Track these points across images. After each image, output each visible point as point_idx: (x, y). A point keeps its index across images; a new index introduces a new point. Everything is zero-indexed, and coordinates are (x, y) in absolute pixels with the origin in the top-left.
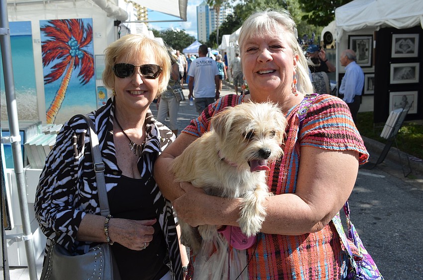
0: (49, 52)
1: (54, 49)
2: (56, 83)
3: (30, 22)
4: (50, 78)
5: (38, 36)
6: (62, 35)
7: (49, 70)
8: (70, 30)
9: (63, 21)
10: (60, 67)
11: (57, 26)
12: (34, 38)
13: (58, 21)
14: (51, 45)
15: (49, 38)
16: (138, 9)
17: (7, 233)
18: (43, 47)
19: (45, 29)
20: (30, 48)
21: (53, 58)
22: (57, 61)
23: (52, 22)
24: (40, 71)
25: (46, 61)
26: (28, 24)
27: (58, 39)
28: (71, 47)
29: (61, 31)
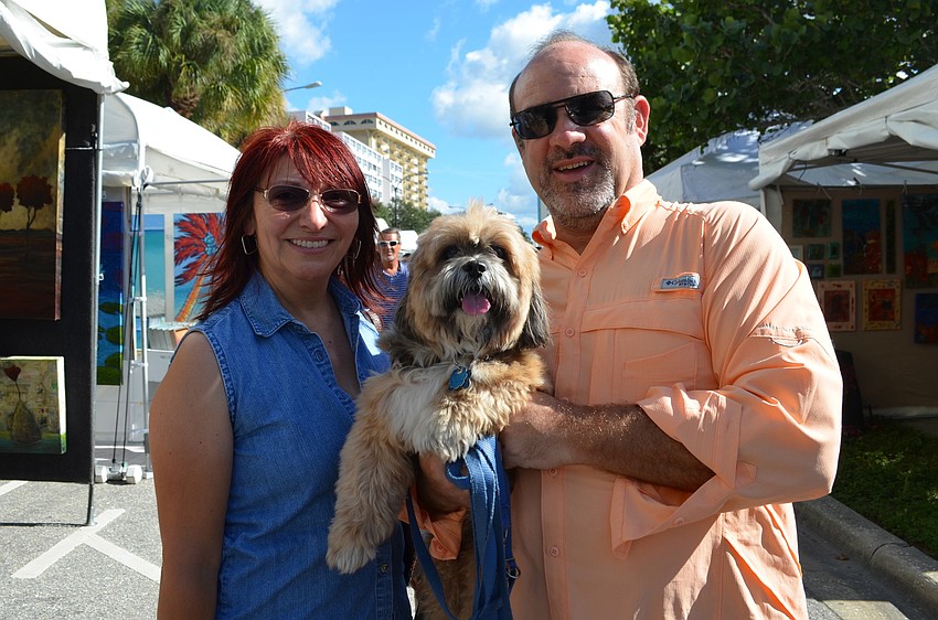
0: (182, 250)
1: (188, 246)
2: (188, 285)
3: (163, 216)
4: (181, 280)
5: (171, 232)
6: (197, 231)
7: (181, 270)
8: (207, 225)
9: (200, 215)
10: (193, 266)
11: (192, 220)
12: (166, 233)
13: (195, 214)
14: (185, 241)
15: (183, 234)
16: (406, 167)
17: (133, 362)
18: (175, 243)
19: (179, 224)
20: (162, 245)
21: (187, 256)
22: (190, 260)
23: (187, 216)
24: (171, 271)
25: (178, 260)
26: (162, 217)
27: (193, 235)
28: (206, 244)
29: (197, 226)
